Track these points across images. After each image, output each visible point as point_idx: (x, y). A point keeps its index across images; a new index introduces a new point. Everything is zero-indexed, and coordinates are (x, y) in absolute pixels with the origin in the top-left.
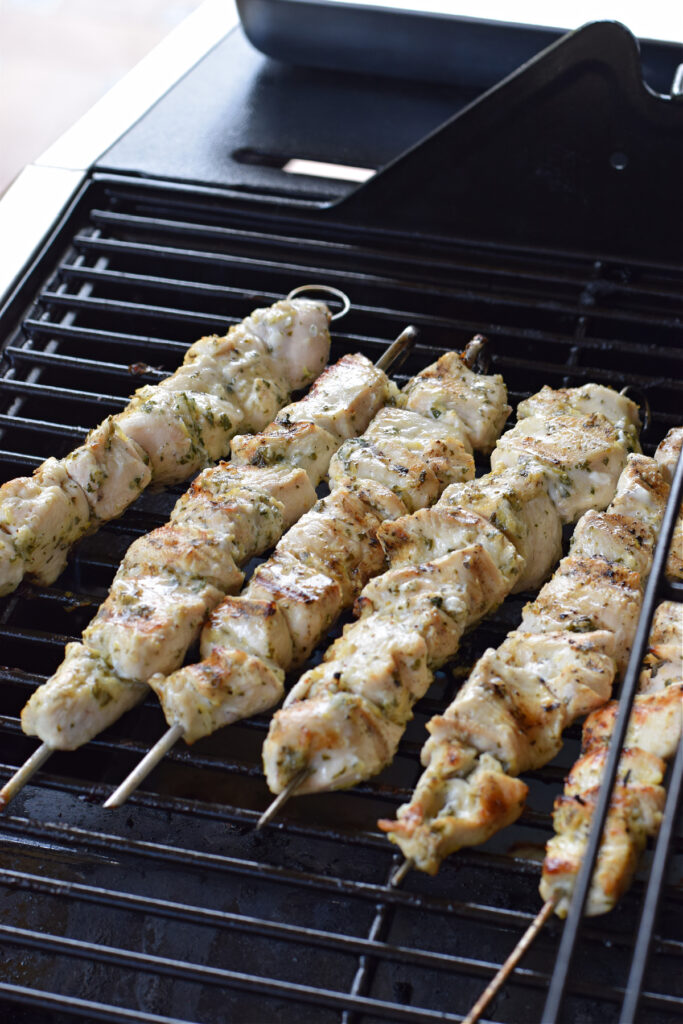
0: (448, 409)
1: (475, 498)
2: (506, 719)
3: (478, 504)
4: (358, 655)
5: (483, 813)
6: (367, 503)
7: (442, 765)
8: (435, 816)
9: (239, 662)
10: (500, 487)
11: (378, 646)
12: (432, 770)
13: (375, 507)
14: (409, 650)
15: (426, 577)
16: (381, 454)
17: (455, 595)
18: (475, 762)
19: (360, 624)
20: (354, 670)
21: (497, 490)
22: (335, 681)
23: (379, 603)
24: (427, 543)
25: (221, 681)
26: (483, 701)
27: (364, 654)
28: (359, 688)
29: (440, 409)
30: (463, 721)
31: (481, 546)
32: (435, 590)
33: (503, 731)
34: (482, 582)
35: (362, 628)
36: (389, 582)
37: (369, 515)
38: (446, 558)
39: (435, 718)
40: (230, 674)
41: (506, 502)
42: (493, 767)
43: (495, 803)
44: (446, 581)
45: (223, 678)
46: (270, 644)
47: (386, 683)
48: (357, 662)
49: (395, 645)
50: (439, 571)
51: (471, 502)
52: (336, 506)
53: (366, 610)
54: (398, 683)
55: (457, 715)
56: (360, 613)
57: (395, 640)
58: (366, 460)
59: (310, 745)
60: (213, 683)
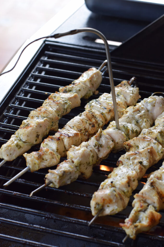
0: (121, 94)
1: (150, 133)
2: (156, 195)
3: (151, 134)
4: (118, 177)
5: (149, 222)
6: (93, 116)
7: (138, 207)
8: (136, 222)
9: (47, 151)
10: (157, 129)
11: (124, 174)
12: (135, 209)
13: (95, 117)
14: (133, 176)
15: (137, 155)
16: (100, 104)
17: (146, 161)
18: (147, 207)
19: (118, 168)
20: (117, 181)
21: (157, 130)
22: (111, 184)
23: (124, 163)
24: (137, 147)
25: (41, 156)
26: (150, 190)
27: (120, 177)
28: (118, 186)
29: (119, 94)
30: (144, 196)
31: (152, 147)
32: (140, 159)
33: (156, 199)
34: (153, 157)
35: (119, 169)
36: (127, 156)
37: (93, 119)
38: (143, 150)
39: (136, 194)
40: (43, 154)
41: (159, 134)
42: (152, 209)
43: (152, 219)
44: (143, 156)
45: (42, 155)
46: (57, 148)
47: (126, 185)
48: (118, 179)
49: (129, 174)
50: (141, 153)
51: (149, 134)
52: (84, 115)
53: (121, 164)
54: (129, 186)
55: (142, 193)
56: (119, 165)
57: (128, 173)
58: (95, 105)
59: (104, 203)
60: (39, 156)
